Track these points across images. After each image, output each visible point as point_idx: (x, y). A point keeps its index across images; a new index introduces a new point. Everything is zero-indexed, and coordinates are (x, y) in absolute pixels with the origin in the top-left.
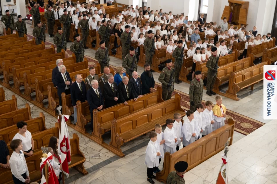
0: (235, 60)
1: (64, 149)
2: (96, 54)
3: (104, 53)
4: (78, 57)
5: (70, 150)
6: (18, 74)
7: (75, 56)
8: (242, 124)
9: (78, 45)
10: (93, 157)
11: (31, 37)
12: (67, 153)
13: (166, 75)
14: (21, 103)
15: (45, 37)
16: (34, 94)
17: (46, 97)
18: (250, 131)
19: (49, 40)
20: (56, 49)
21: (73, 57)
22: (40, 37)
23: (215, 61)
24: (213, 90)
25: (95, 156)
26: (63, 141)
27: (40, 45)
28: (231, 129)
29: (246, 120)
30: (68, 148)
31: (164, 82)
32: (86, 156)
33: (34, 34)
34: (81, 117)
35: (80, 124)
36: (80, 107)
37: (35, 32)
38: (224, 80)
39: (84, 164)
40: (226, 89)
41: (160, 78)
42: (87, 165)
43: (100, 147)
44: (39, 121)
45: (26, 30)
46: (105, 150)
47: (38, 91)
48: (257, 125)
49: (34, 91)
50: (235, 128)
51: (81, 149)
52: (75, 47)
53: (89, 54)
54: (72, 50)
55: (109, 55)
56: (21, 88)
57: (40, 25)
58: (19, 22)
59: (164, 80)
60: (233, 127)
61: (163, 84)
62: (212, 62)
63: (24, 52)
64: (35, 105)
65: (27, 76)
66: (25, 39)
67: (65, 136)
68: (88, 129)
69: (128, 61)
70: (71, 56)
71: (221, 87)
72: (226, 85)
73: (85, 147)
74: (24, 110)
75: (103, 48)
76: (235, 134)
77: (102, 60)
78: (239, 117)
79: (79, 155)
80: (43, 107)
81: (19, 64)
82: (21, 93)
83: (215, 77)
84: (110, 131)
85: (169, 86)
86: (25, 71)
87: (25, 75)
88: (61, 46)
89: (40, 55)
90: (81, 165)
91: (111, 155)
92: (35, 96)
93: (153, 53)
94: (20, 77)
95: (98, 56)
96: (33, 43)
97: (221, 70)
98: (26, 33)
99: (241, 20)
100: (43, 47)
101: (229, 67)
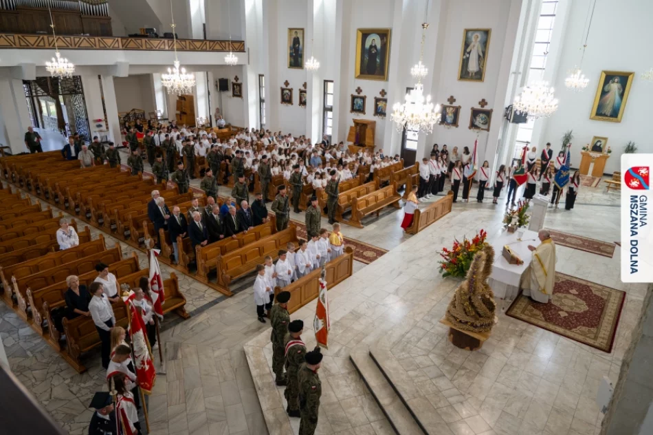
0: (360, 184)
1: (156, 287)
2: (202, 183)
3: (211, 182)
5: (163, 288)
6: (108, 210)
7: (177, 187)
8: (364, 254)
9: (180, 175)
10: (196, 299)
12: (160, 292)
13: (279, 203)
14: (110, 242)
15: (142, 167)
16: (129, 232)
17: (142, 235)
18: (371, 260)
19: (148, 169)
20: (156, 181)
21: (176, 189)
23: (334, 186)
24: (336, 218)
25: (200, 297)
26: (154, 279)
27: (136, 177)
28: (349, 257)
29: (370, 248)
30: (160, 286)
31: (278, 211)
32: (187, 299)
33: (129, 163)
34: (183, 255)
35: (182, 263)
36: (181, 243)
37: (130, 161)
38: (347, 206)
39: (185, 306)
40: (349, 217)
41: (272, 206)
42: (189, 308)
43: (206, 288)
44: (132, 262)
45: (119, 160)
46: (212, 290)
47: (133, 229)
48: (381, 253)
49: (128, 229)
50: (354, 257)
51: (181, 290)
52: (178, 177)
53: (195, 184)
54: (173, 180)
56: (113, 227)
57: (136, 152)
58: (110, 150)
59: (278, 208)
60: (352, 256)
61: (277, 213)
62: (331, 187)
63: (116, 185)
64: (129, 245)
65: (118, 212)
66: (119, 170)
67: (156, 273)
69: (237, 190)
70: (173, 187)
71: (344, 215)
72: (349, 213)
73: (188, 288)
74: (113, 250)
75: (210, 177)
76: (355, 264)
77: (208, 190)
78: (362, 245)
79: (179, 296)
80: (140, 247)
81: (110, 198)
82: (113, 232)
83: (336, 203)
84: (216, 269)
85: (283, 216)
86: (116, 207)
87: (116, 211)
88: (161, 176)
89: (136, 188)
90: (181, 309)
91: (218, 295)
92: (129, 236)
93: (269, 181)
94: (111, 214)
95: (204, 185)
96: (128, 174)
97: (342, 196)
98: (120, 163)
99: (368, 141)
100: (140, 179)
101: (352, 192)
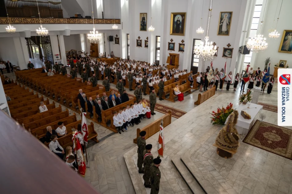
0: (173, 83)
1: (85, 129)
2: (103, 82)
3: (107, 82)
4: (94, 84)
5: (88, 130)
6: (62, 94)
7: (92, 84)
8: (176, 113)
9: (94, 78)
10: (102, 133)
11: (69, 75)
12: (86, 132)
13: (137, 91)
14: (64, 108)
15: (76, 75)
16: (71, 104)
17: (77, 105)
18: (180, 116)
19: (79, 76)
20: (82, 81)
21: (91, 85)
22: (74, 75)
23: (162, 83)
24: (162, 98)
25: (103, 133)
26: (84, 126)
27: (74, 79)
28: (170, 115)
29: (178, 111)
30: (86, 129)
31: (137, 95)
32: (98, 133)
33: (70, 74)
34: (95, 114)
35: (95, 118)
36: (95, 109)
37: (71, 72)
38: (167, 92)
39: (97, 137)
40: (169, 97)
41: (134, 92)
42: (99, 138)
43: (105, 129)
44: (73, 117)
45: (66, 72)
46: (108, 130)
47: (73, 102)
48: (183, 113)
49: (71, 102)
50: (172, 115)
51: (95, 130)
52: (92, 80)
53: (100, 83)
54: (91, 81)
55: (110, 83)
56: (64, 102)
57: (74, 69)
58: (62, 68)
59: (137, 94)
60: (171, 115)
61: (136, 96)
62: (161, 84)
63: (65, 83)
64: (72, 110)
65: (67, 95)
66: (66, 76)
67: (84, 123)
68: (99, 120)
69: (119, 85)
70: (90, 84)
71: (166, 96)
72: (169, 95)
73: (98, 129)
74: (65, 112)
75: (107, 79)
76: (172, 118)
77: (106, 85)
78: (175, 110)
79: (95, 133)
80: (76, 110)
81: (63, 89)
82: (64, 104)
83: (163, 91)
84: (110, 120)
85: (139, 97)
86: (66, 93)
87: (66, 94)
89: (74, 84)
90: (95, 138)
91: (111, 132)
92: (71, 105)
93: (132, 81)
94: (63, 96)
95: (104, 83)
96: (70, 78)
98: (67, 73)
99: (176, 63)
100: (76, 80)
101: (170, 86)
